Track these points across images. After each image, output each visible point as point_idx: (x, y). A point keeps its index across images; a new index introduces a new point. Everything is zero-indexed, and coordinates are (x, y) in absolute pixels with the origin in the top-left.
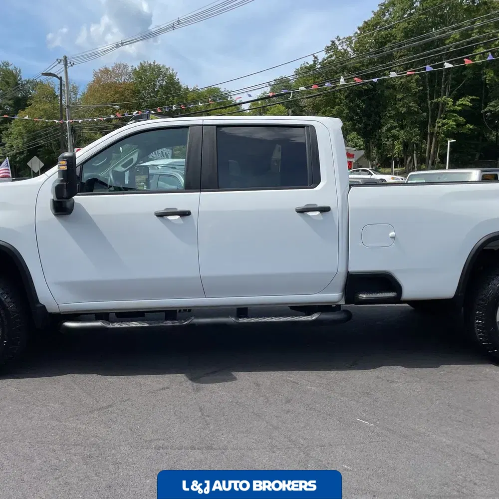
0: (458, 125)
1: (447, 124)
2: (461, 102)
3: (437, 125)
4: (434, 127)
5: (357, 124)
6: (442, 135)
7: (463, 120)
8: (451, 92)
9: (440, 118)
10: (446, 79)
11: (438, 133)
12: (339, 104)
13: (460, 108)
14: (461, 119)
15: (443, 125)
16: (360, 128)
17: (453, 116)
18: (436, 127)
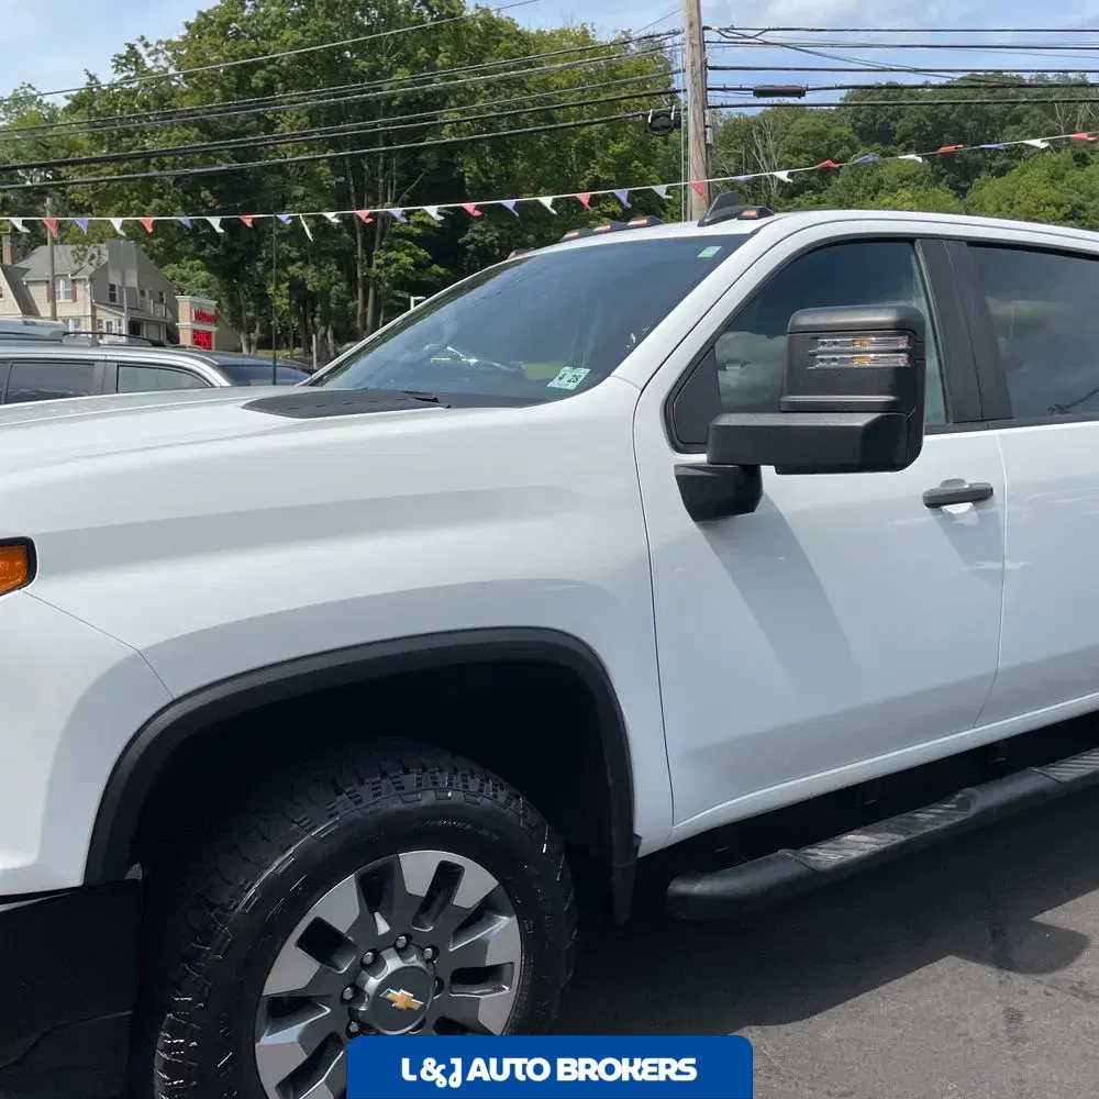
0: (418, 265)
1: (396, 260)
2: (421, 219)
3: (375, 262)
4: (370, 266)
5: (208, 246)
6: (387, 284)
7: (426, 257)
8: (399, 194)
9: (381, 248)
10: (386, 167)
11: (378, 278)
12: (160, 196)
13: (418, 231)
14: (422, 253)
15: (388, 263)
16: (216, 257)
17: (406, 246)
18: (374, 266)
